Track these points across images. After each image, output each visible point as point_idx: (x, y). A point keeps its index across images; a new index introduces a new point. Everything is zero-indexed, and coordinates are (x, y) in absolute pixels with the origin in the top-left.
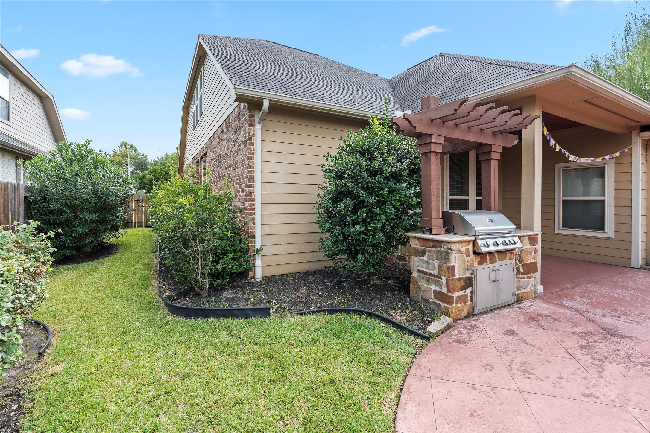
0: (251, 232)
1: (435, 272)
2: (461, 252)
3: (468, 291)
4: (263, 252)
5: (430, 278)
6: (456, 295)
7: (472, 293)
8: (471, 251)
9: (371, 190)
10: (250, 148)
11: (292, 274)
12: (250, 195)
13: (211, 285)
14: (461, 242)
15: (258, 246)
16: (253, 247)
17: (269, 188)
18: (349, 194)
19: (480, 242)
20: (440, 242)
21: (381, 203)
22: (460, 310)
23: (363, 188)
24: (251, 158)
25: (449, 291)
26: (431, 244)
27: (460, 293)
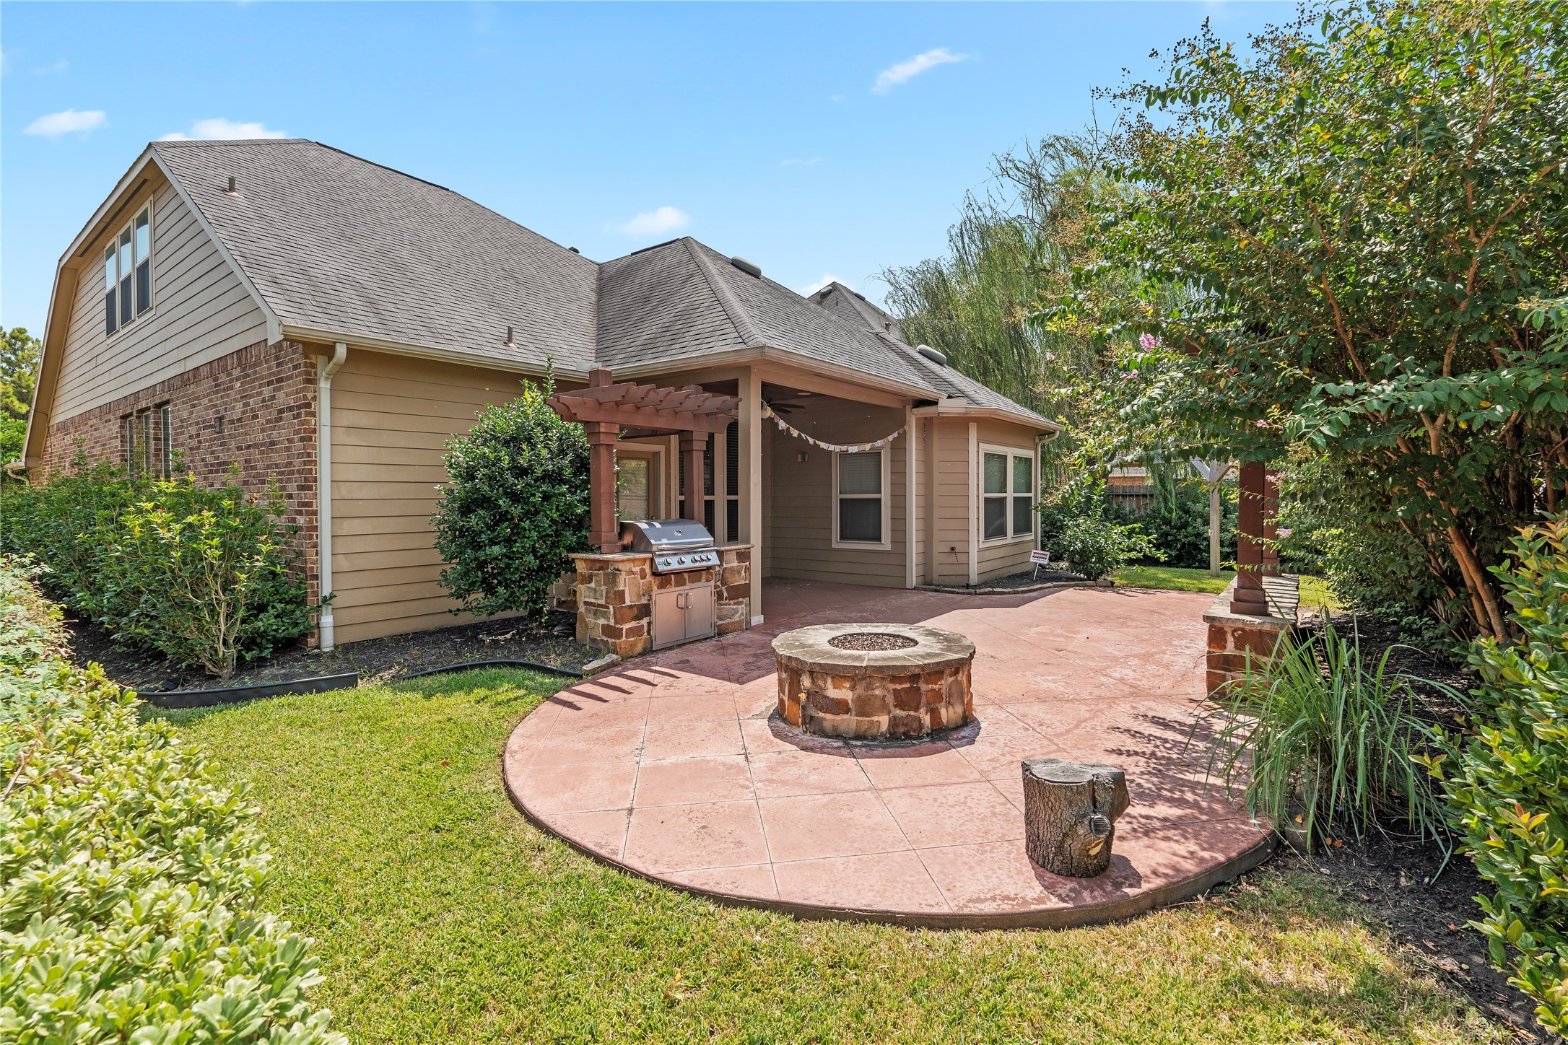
0: (312, 569)
1: (602, 602)
2: (633, 573)
3: (644, 622)
4: (337, 602)
5: (598, 610)
6: (626, 627)
7: (649, 624)
8: (648, 571)
9: (515, 497)
10: (308, 422)
11: (392, 637)
12: (310, 504)
13: (240, 658)
14: (633, 560)
15: (326, 591)
16: (316, 594)
17: (344, 491)
18: (484, 502)
19: (657, 560)
20: (607, 562)
21: (531, 514)
22: (633, 645)
23: (506, 493)
24: (310, 439)
25: (616, 622)
26: (598, 565)
27: (633, 624)
